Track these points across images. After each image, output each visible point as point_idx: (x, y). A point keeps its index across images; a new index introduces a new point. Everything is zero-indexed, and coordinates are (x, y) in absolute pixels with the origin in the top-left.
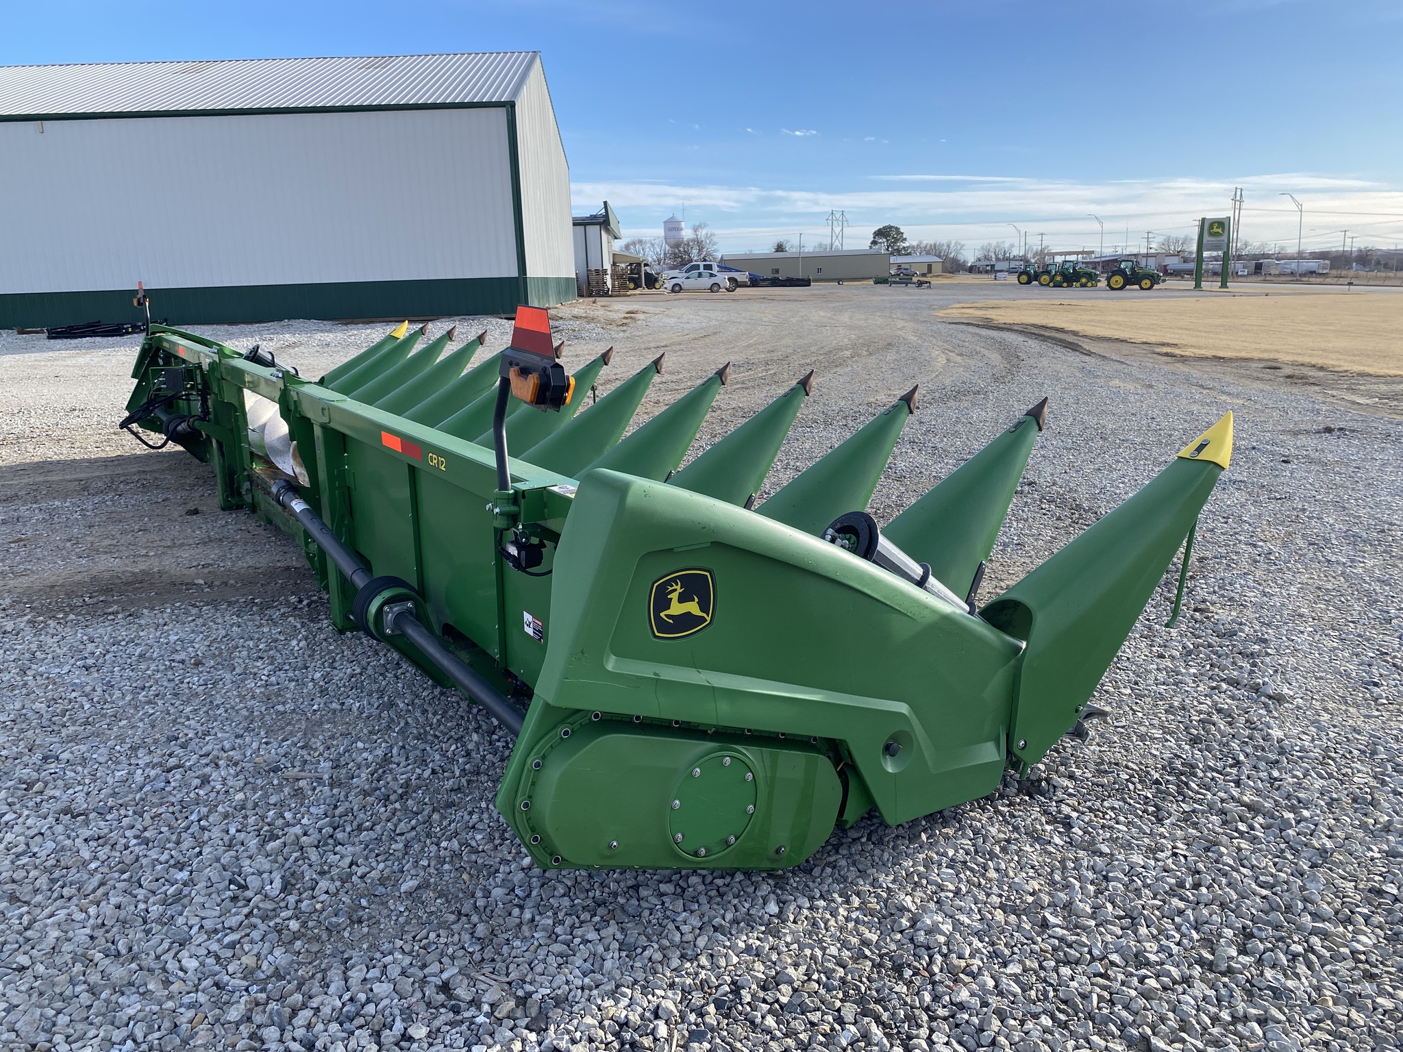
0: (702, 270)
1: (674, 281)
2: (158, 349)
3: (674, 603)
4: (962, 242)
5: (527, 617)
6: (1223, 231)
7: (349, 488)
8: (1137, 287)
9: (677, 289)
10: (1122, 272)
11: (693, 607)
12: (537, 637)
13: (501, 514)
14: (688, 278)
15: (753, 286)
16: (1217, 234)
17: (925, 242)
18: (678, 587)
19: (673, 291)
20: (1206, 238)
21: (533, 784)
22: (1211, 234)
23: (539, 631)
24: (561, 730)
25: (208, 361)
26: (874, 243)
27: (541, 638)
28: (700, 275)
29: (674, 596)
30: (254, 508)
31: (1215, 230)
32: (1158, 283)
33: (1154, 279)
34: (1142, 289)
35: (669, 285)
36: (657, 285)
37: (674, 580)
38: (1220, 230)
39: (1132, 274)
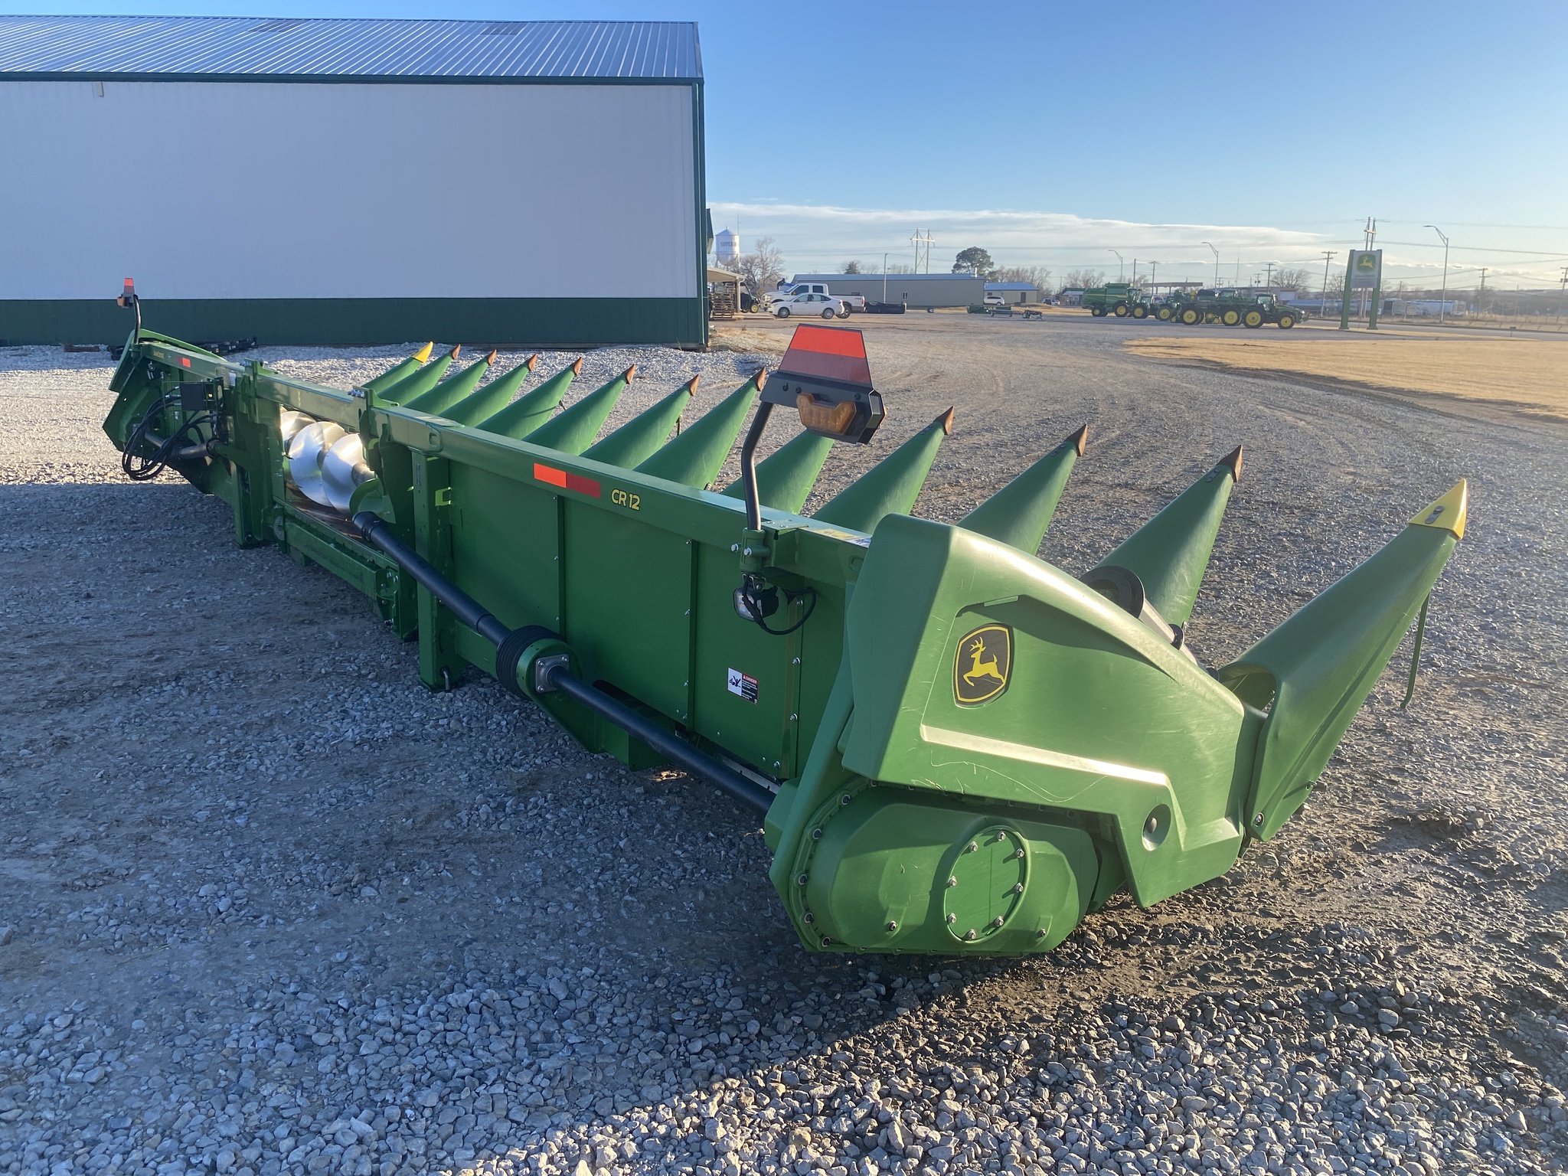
0: (811, 292)
1: (780, 305)
2: (146, 361)
3: (977, 664)
4: (1049, 269)
5: (733, 674)
6: (1374, 265)
7: (451, 526)
8: (1276, 325)
9: (784, 313)
10: (1259, 308)
11: (991, 669)
12: (748, 697)
13: (753, 556)
14: (797, 301)
15: (869, 312)
16: (1366, 269)
17: (1007, 268)
18: (981, 646)
19: (779, 316)
20: (1355, 272)
21: (811, 857)
22: (1360, 268)
23: (752, 690)
24: (839, 798)
25: (233, 375)
26: (957, 266)
27: (756, 697)
28: (810, 298)
29: (977, 656)
30: (285, 547)
31: (1365, 264)
32: (1299, 322)
33: (1296, 318)
34: (1281, 327)
35: (774, 309)
36: (754, 308)
37: (977, 637)
38: (1370, 265)
39: (1270, 311)
